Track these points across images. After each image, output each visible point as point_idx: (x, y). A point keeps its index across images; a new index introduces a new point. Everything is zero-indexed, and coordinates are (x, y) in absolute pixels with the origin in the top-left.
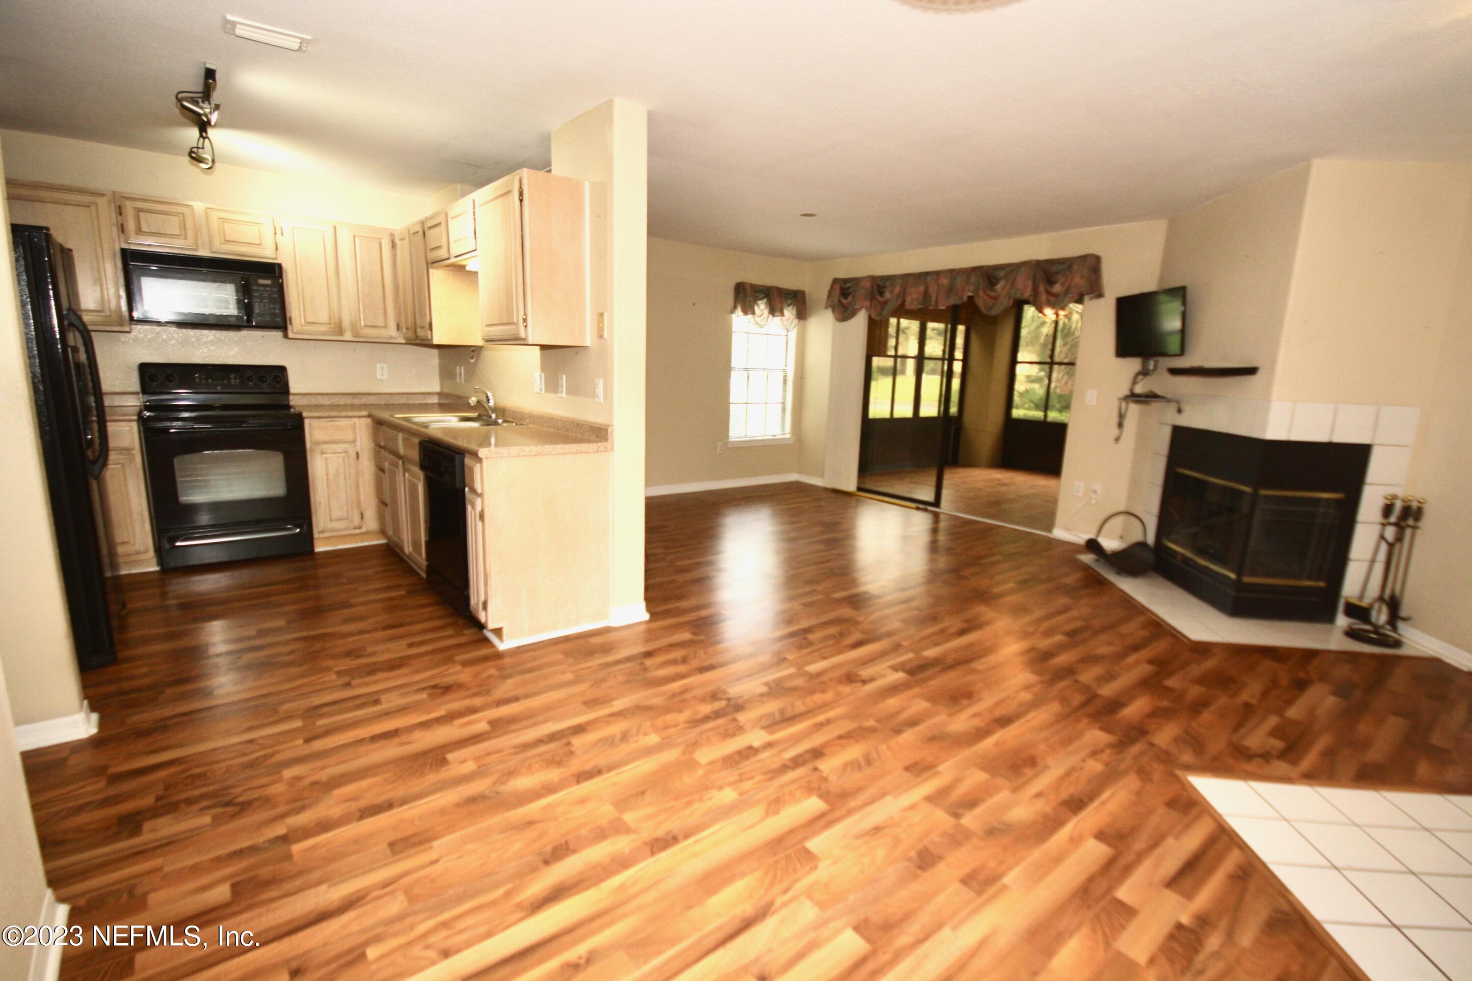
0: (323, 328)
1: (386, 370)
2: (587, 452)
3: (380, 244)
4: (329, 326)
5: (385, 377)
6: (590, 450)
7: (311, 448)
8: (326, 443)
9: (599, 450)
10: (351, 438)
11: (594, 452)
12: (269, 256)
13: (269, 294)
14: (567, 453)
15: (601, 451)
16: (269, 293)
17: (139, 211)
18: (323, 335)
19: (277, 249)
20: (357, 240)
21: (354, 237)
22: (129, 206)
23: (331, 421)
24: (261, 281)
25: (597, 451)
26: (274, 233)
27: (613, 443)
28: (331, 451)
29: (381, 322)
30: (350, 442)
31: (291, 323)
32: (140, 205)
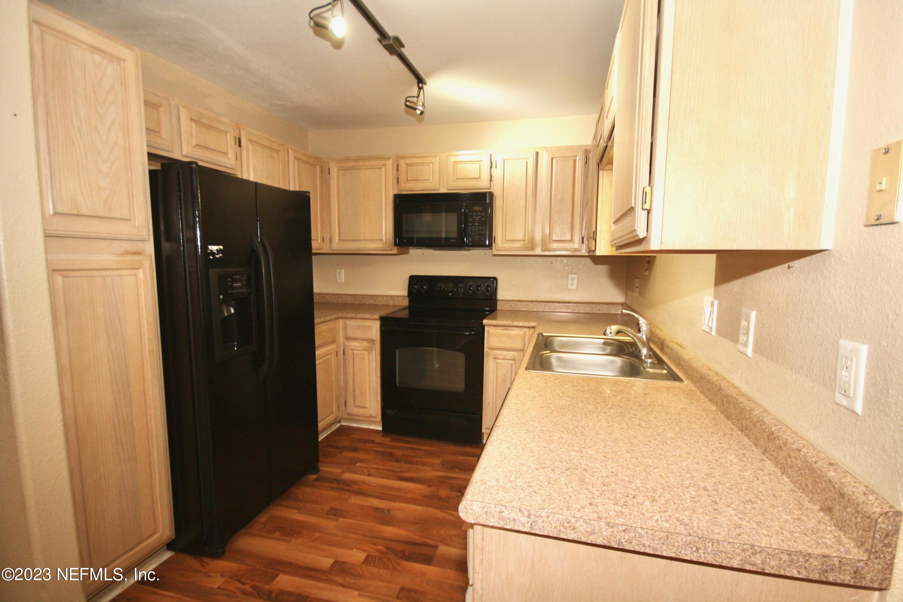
0: (518, 245)
1: (575, 282)
3: (575, 162)
4: (523, 242)
5: (574, 287)
7: (487, 352)
8: (499, 349)
10: (520, 346)
12: (484, 187)
13: (480, 219)
16: (480, 217)
17: (408, 165)
18: (518, 250)
19: (491, 181)
20: (554, 161)
21: (552, 159)
22: (402, 163)
23: (506, 329)
24: (475, 208)
26: (490, 166)
28: (502, 358)
29: (568, 237)
30: (518, 350)
31: (495, 242)
32: (408, 161)
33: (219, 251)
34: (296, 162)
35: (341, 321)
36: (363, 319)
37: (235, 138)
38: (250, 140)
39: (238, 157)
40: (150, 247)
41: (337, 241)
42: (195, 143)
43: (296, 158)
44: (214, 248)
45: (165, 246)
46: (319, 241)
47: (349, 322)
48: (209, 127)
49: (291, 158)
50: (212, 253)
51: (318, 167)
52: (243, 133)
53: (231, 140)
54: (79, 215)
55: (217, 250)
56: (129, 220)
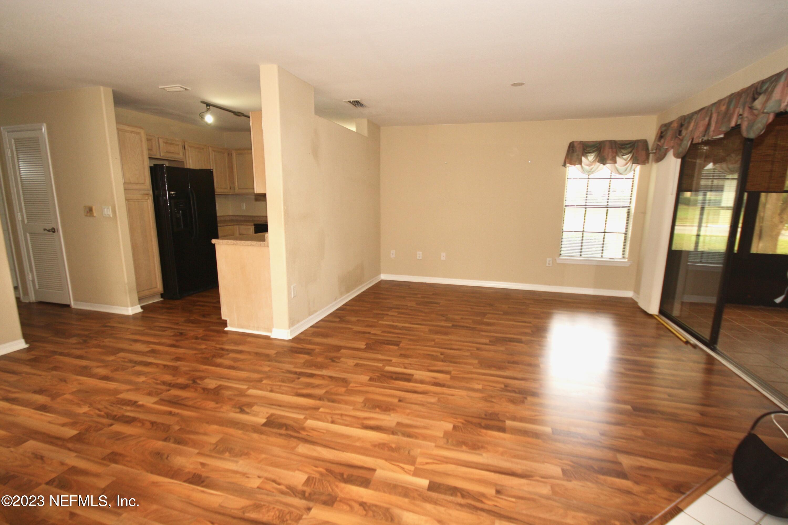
2: (255, 246)
6: (257, 245)
9: (261, 245)
11: (259, 246)
14: (246, 245)
15: (262, 246)
25: (261, 246)
27: (268, 243)
33: (174, 194)
34: (213, 153)
35: (237, 226)
36: (246, 225)
37: (182, 146)
38: (189, 146)
39: (184, 154)
40: (151, 192)
41: (237, 189)
42: (165, 151)
43: (213, 151)
44: (172, 193)
45: (156, 192)
46: (228, 189)
47: (241, 227)
48: (171, 144)
49: (210, 150)
50: (172, 194)
51: (226, 153)
52: (186, 143)
53: (181, 148)
54: (131, 183)
55: (173, 193)
56: (144, 184)
